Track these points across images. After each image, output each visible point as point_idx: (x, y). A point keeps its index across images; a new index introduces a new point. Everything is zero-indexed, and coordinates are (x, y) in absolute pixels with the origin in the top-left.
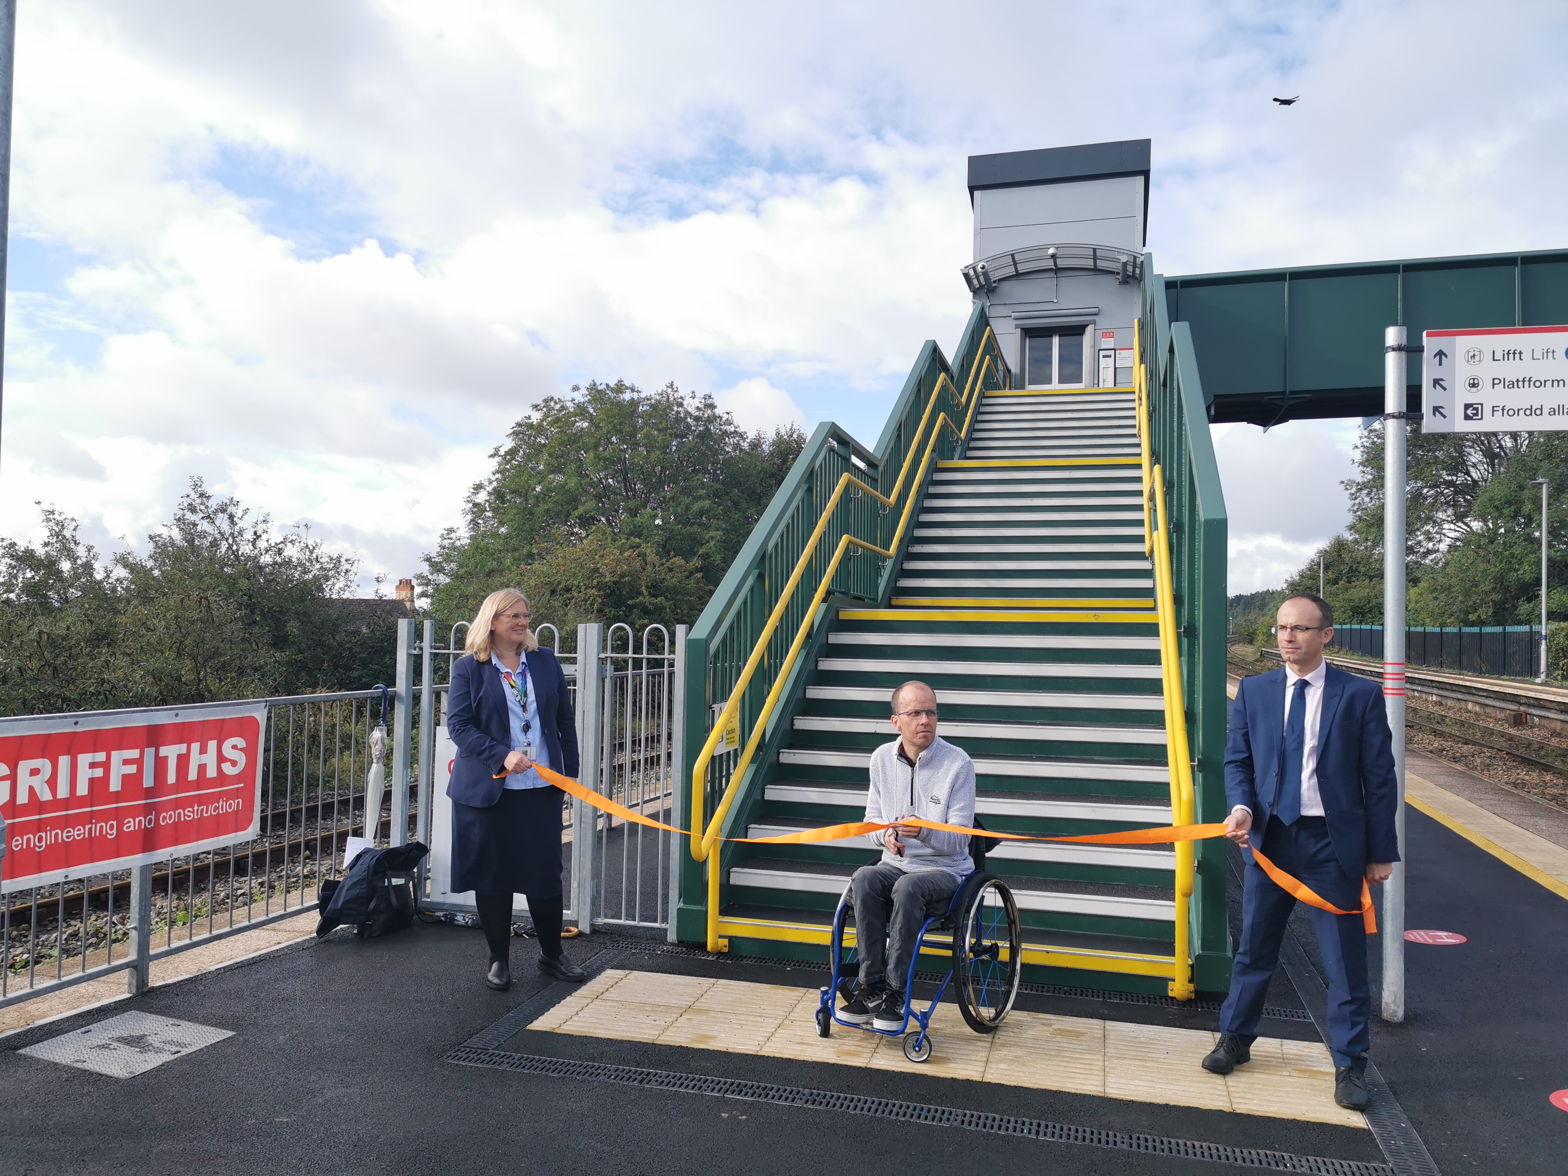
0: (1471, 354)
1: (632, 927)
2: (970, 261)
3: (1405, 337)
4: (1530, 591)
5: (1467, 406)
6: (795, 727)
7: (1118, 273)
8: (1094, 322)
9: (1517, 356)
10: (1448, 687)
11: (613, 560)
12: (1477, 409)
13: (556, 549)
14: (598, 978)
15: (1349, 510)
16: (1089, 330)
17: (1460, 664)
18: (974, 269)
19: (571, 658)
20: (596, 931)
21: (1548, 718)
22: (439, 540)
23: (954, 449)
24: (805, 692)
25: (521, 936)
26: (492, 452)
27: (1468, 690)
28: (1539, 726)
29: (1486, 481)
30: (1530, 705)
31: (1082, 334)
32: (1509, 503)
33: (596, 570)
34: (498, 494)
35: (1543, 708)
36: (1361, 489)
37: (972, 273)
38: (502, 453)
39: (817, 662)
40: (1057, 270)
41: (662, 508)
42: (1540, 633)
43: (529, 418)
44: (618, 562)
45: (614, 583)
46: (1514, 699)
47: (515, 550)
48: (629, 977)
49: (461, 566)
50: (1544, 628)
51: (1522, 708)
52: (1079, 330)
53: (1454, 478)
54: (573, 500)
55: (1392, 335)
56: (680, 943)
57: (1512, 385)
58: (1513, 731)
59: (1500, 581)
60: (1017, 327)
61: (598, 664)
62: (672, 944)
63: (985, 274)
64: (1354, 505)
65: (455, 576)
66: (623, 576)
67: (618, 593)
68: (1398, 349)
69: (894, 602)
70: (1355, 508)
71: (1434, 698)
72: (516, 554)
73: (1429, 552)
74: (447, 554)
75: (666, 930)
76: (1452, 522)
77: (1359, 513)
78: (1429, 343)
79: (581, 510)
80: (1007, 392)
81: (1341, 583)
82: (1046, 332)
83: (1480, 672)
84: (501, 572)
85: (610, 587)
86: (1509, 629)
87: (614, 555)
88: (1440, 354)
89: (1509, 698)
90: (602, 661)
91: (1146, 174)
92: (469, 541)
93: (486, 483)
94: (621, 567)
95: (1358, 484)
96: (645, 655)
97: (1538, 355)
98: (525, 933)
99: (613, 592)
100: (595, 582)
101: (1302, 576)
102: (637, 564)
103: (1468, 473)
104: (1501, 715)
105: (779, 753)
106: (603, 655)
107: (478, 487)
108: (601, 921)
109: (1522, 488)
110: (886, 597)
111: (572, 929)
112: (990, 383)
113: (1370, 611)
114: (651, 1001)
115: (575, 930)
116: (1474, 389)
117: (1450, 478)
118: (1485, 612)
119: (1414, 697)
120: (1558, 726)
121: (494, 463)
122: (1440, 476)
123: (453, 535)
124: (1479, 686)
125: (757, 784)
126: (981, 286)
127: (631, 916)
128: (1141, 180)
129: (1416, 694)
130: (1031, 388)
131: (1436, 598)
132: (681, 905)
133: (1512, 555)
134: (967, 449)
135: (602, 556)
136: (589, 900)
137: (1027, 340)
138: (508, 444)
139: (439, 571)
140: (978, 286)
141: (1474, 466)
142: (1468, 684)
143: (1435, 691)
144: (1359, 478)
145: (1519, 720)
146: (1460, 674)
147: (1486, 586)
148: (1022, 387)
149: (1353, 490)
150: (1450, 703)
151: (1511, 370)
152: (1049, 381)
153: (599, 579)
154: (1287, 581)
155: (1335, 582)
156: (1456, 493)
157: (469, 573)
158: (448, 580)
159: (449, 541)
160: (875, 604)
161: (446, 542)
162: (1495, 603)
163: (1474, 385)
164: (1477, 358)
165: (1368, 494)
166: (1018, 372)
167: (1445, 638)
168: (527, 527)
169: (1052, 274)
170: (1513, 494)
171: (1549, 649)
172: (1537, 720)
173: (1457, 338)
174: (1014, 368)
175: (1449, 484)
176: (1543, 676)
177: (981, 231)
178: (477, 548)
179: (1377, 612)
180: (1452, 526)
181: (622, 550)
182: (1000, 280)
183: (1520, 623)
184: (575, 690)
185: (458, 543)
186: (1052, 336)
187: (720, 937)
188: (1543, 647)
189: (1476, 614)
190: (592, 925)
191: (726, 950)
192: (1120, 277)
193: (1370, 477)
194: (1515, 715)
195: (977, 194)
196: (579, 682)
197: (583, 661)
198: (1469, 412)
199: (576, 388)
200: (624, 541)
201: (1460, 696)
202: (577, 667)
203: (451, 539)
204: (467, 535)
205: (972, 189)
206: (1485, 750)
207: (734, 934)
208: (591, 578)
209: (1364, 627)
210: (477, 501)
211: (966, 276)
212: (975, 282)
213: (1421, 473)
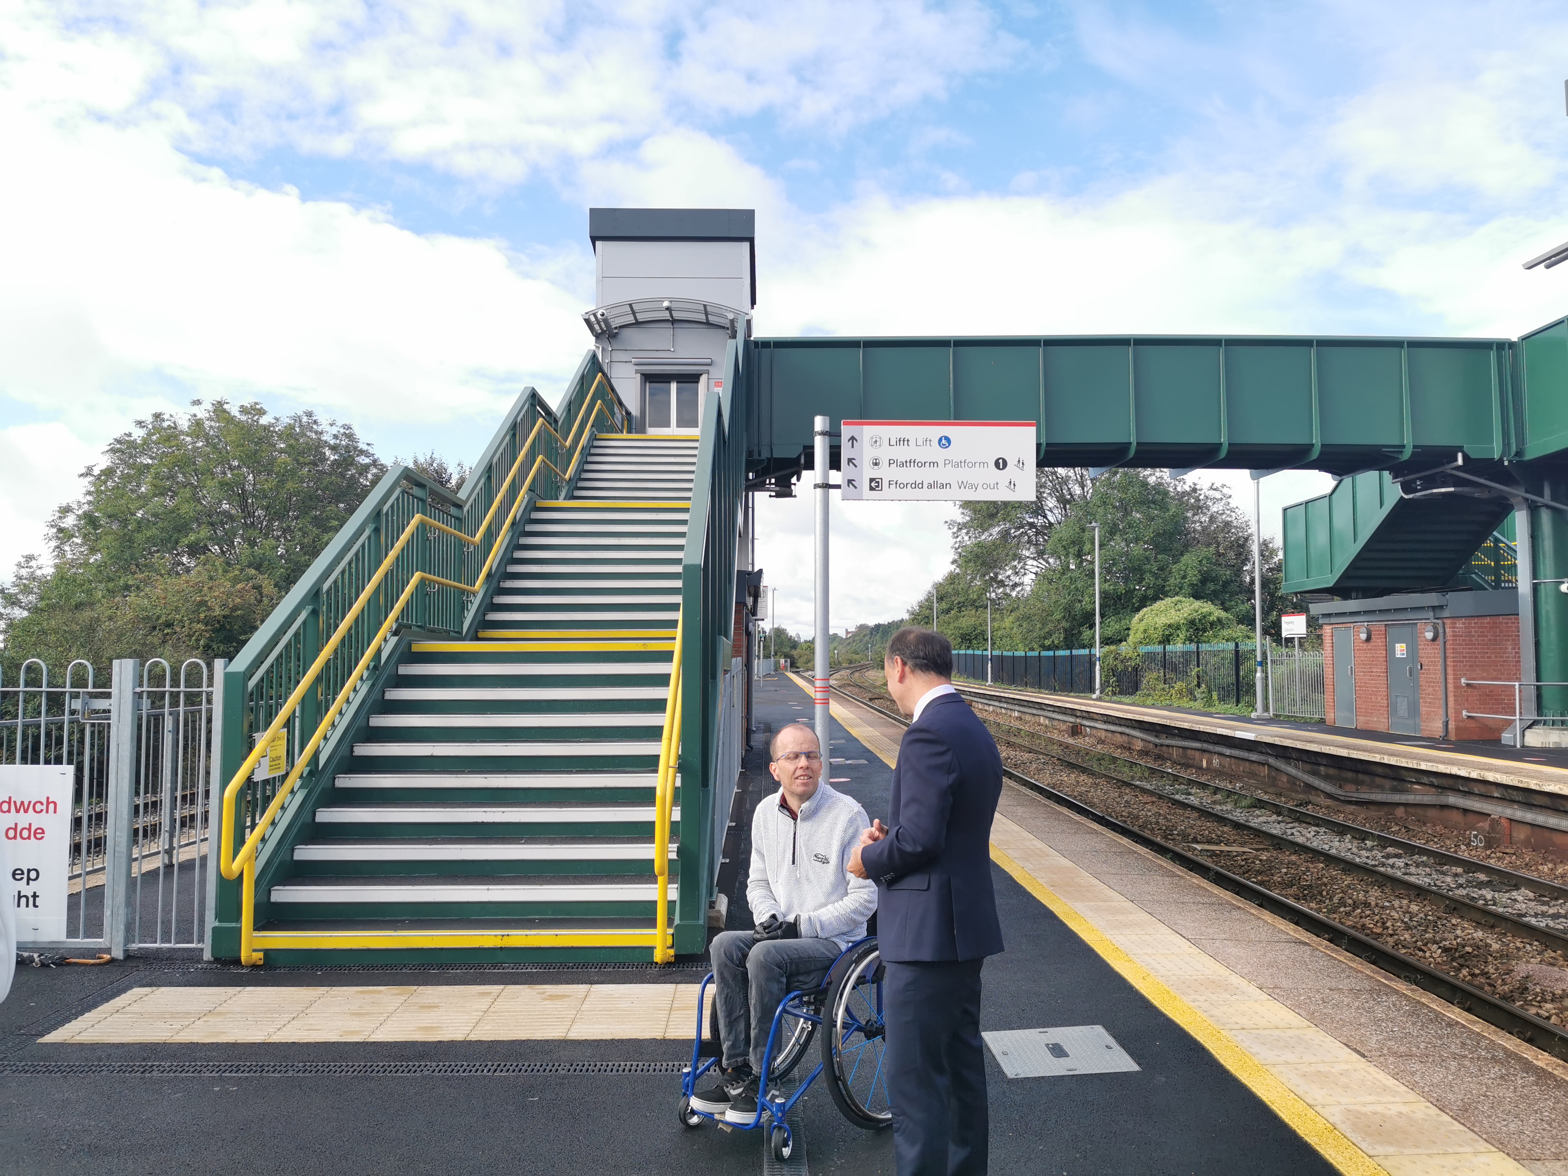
0: (874, 440)
1: (170, 950)
2: (592, 307)
3: (828, 425)
4: (1088, 619)
5: (872, 480)
6: (355, 754)
7: (728, 328)
8: (708, 372)
9: (906, 443)
10: (1026, 704)
11: (223, 593)
12: (878, 482)
13: (156, 580)
14: (122, 996)
15: (952, 547)
16: (703, 379)
17: (1040, 684)
18: (595, 315)
19: (105, 693)
20: (129, 956)
21: (1096, 728)
22: (15, 568)
23: (558, 489)
24: (368, 721)
25: (48, 966)
26: (84, 471)
27: (1040, 706)
28: (1090, 736)
29: (1060, 523)
30: (1083, 718)
31: (697, 382)
32: (1073, 542)
33: (203, 603)
34: (90, 519)
35: (1092, 719)
36: (961, 529)
37: (593, 319)
38: (96, 472)
39: (384, 692)
40: (674, 321)
41: (285, 538)
42: (1095, 655)
43: (130, 435)
44: (229, 594)
45: (224, 617)
46: (1072, 712)
47: (110, 580)
48: (156, 992)
49: (42, 599)
50: (1097, 651)
51: (1078, 720)
52: (694, 378)
53: (1036, 521)
54: (182, 528)
55: (820, 423)
56: (217, 960)
57: (903, 464)
58: (1070, 741)
59: (1068, 609)
60: (637, 372)
61: (133, 698)
62: (208, 962)
63: (606, 321)
64: (956, 543)
65: (34, 610)
66: (235, 609)
67: (228, 627)
68: (823, 433)
69: (481, 634)
70: (957, 546)
71: (1016, 714)
72: (111, 585)
73: (1015, 585)
74: (24, 585)
75: (202, 950)
76: (1034, 559)
77: (960, 550)
78: (846, 431)
79: (192, 537)
80: (625, 435)
81: (952, 612)
82: (664, 378)
83: (1054, 690)
84: (91, 604)
85: (219, 622)
86: (1075, 652)
87: (225, 587)
88: (853, 439)
89: (1069, 712)
90: (140, 695)
91: (751, 241)
92: (53, 570)
93: (75, 506)
94: (233, 601)
95: (959, 524)
96: (182, 688)
97: (920, 443)
98: (52, 963)
99: (223, 627)
100: (202, 616)
101: (921, 607)
102: (251, 598)
103: (1045, 517)
104: (1064, 727)
105: (334, 778)
106: (138, 690)
107: (65, 510)
108: (135, 946)
109: (1083, 530)
110: (473, 629)
111: (105, 956)
112: (603, 425)
113: (976, 638)
114: (173, 1010)
115: (107, 957)
116: (876, 467)
117: (1032, 520)
118: (1058, 638)
119: (1001, 713)
120: (1103, 735)
121: (86, 483)
122: (1024, 519)
123: (33, 563)
124: (1047, 702)
125: (308, 807)
126: (603, 332)
127: (166, 939)
128: (746, 245)
129: (1003, 711)
130: (652, 432)
131: (1021, 626)
132: (217, 924)
133: (1077, 589)
134: (575, 488)
135: (211, 588)
136: (122, 927)
137: (648, 384)
138: (103, 462)
139: (13, 603)
140: (600, 331)
141: (1051, 510)
142: (1039, 700)
143: (1017, 708)
144: (960, 519)
145: (1075, 731)
146: (1039, 692)
147: (1058, 616)
148: (643, 430)
149: (955, 530)
150: (1028, 718)
151: (902, 453)
152: (667, 425)
153: (207, 613)
154: (908, 611)
155: (948, 611)
156: (1037, 533)
157: (52, 607)
158: (25, 614)
159: (28, 570)
160: (459, 637)
161: (24, 572)
162: (1065, 630)
163: (876, 464)
164: (878, 443)
165: (967, 533)
166: (639, 415)
167: (1028, 659)
168: (127, 555)
169: (669, 325)
170: (1077, 535)
171: (1102, 668)
172: (1088, 730)
173: (865, 427)
174: (635, 410)
175: (1032, 525)
176: (1098, 692)
177: (603, 278)
178: (62, 578)
179: (981, 640)
180: (1035, 563)
181: (235, 581)
182: (621, 327)
183: (1084, 647)
184: (109, 724)
185: (39, 573)
186: (670, 382)
187: (254, 951)
188: (1098, 667)
189: (1051, 640)
190: (126, 951)
191: (261, 962)
192: (729, 332)
193: (968, 518)
194: (1072, 727)
195: (597, 243)
196: (114, 715)
197: (118, 696)
198: (873, 484)
199: (197, 402)
200: (237, 572)
201: (1035, 712)
202: (112, 701)
203: (31, 567)
204: (52, 563)
205: (594, 239)
206: (1041, 757)
207: (269, 947)
208: (196, 612)
209: (970, 652)
210: (62, 525)
211: (587, 321)
212: (597, 327)
213: (1008, 516)
